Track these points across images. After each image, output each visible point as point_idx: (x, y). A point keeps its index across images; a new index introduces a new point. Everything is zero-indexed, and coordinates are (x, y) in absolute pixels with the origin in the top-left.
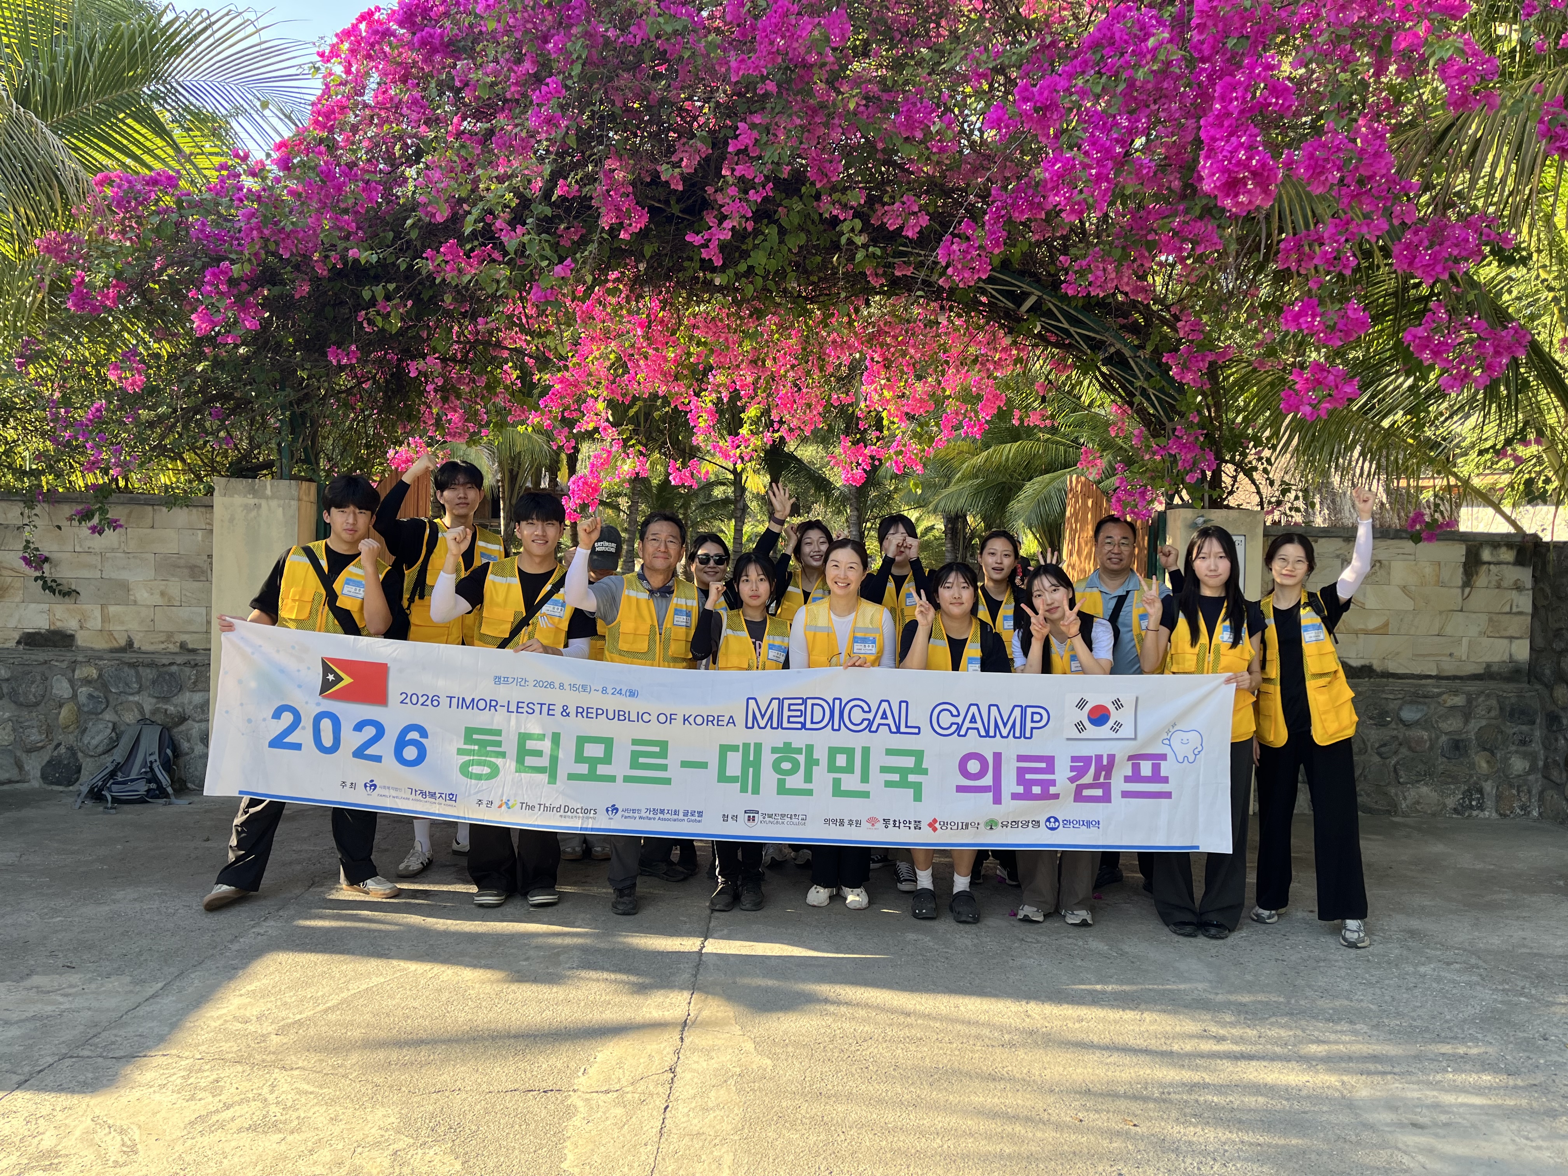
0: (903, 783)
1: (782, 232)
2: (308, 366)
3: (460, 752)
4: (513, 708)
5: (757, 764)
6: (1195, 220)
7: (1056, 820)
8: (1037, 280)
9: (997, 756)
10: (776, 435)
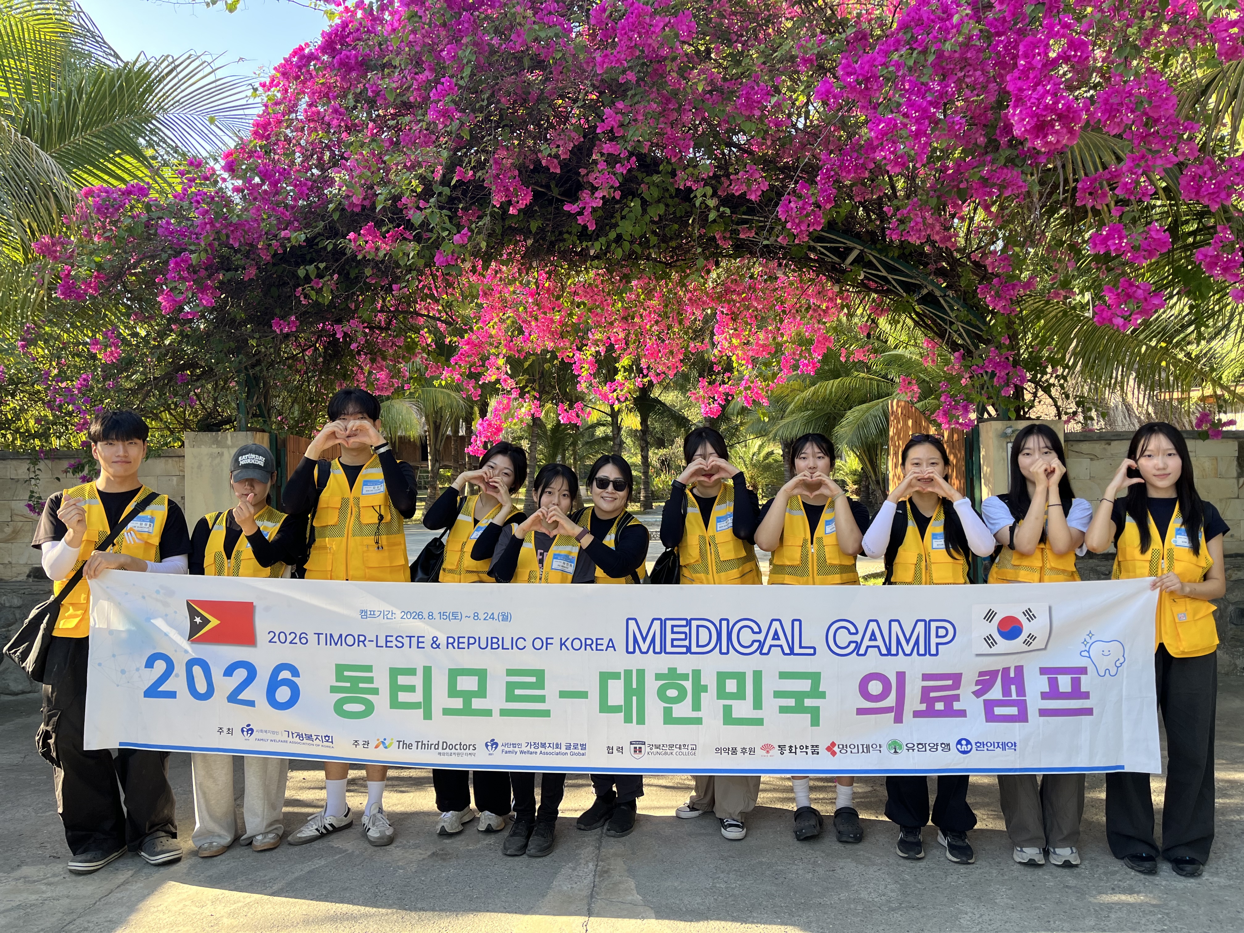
0: (799, 709)
1: (645, 204)
2: (257, 335)
3: (334, 690)
4: (382, 642)
5: (640, 692)
6: (1001, 168)
7: (968, 742)
8: (858, 237)
9: (901, 676)
10: (645, 380)
